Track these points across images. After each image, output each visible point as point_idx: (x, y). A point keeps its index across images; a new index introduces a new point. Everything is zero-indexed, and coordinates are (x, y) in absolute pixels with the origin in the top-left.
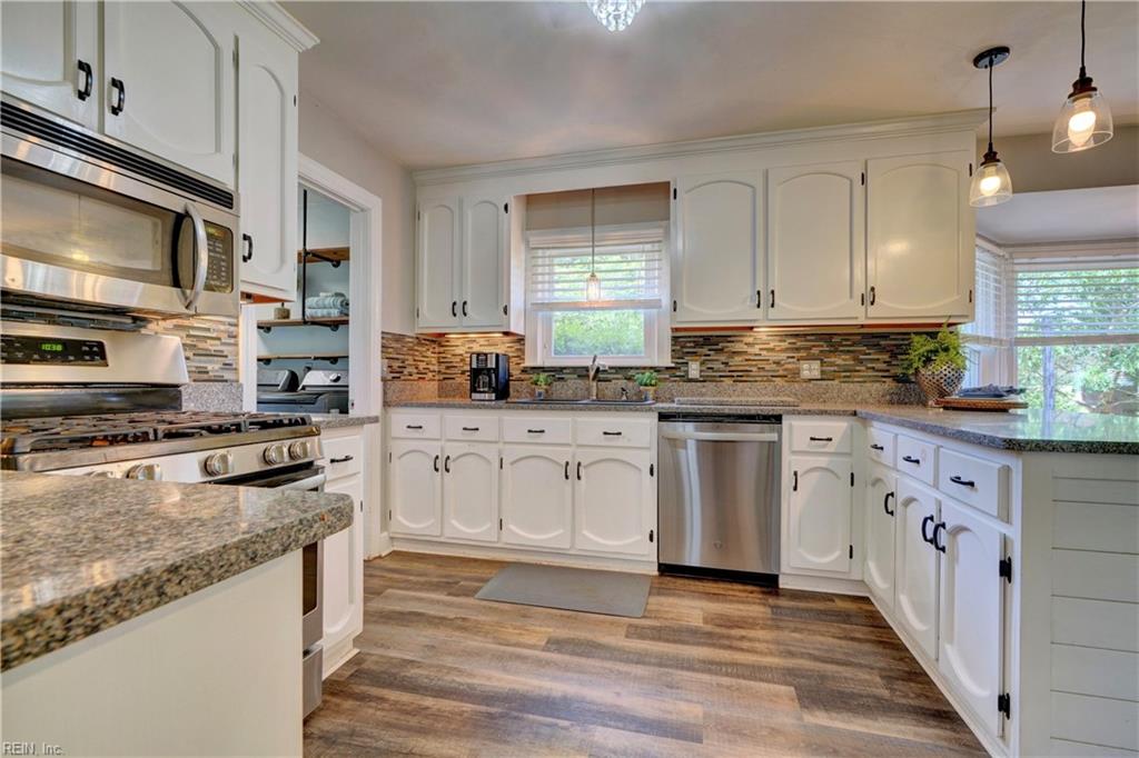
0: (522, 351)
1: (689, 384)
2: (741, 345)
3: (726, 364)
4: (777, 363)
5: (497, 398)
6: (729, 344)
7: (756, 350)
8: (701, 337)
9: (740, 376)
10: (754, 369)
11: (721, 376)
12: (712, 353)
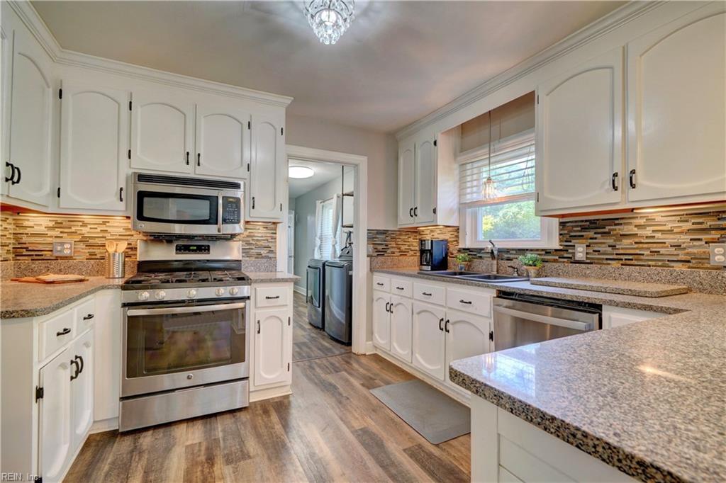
0: (457, 237)
1: (574, 265)
2: (631, 227)
3: (613, 247)
4: (678, 246)
5: (432, 270)
6: (617, 227)
7: (648, 231)
8: (586, 221)
9: (629, 260)
10: (646, 253)
11: (607, 259)
12: (599, 236)
